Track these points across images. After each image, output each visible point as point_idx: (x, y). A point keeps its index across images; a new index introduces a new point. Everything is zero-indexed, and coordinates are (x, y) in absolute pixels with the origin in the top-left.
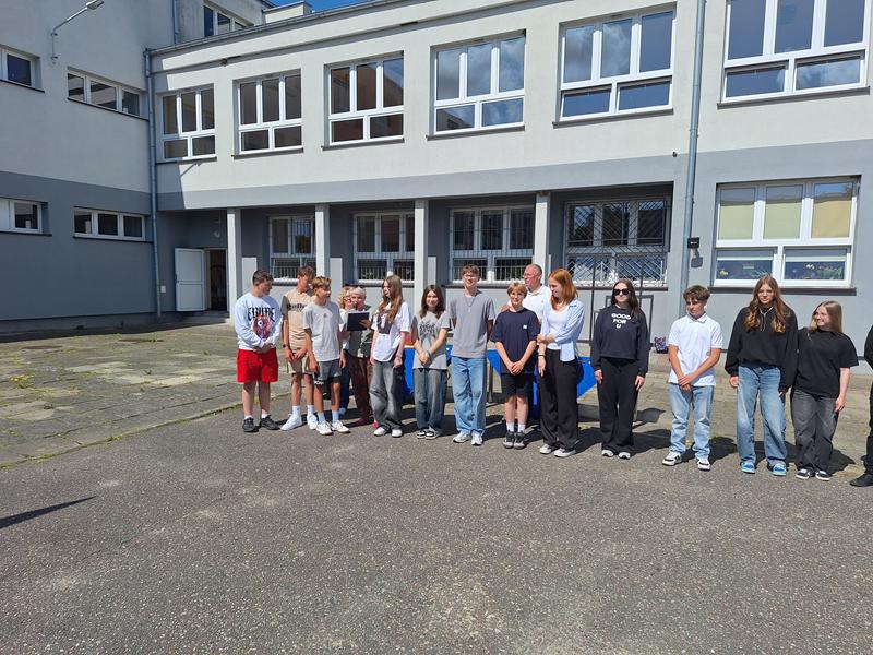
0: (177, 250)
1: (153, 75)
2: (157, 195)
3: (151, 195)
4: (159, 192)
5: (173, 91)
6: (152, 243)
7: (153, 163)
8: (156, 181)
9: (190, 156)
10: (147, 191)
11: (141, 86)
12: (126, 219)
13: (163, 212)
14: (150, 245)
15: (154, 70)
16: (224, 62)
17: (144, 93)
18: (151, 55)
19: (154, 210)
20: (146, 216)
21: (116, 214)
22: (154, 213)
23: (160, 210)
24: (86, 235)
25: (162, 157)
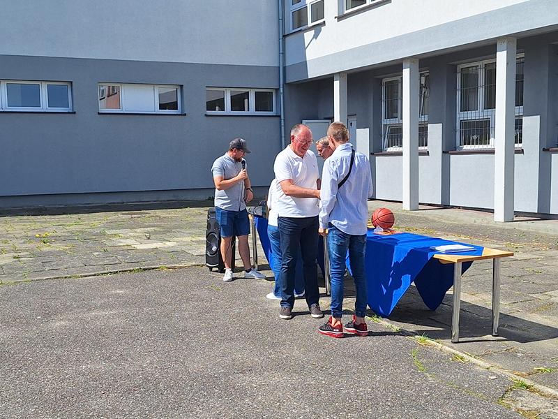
2: (284, 68)
3: (279, 67)
4: (287, 65)
6: (280, 116)
7: (281, 36)
8: (284, 53)
9: (310, 23)
10: (276, 65)
12: (257, 94)
13: (290, 84)
14: (277, 119)
19: (281, 83)
20: (277, 90)
21: (247, 90)
22: (281, 86)
23: (288, 81)
24: (217, 112)
25: (289, 28)
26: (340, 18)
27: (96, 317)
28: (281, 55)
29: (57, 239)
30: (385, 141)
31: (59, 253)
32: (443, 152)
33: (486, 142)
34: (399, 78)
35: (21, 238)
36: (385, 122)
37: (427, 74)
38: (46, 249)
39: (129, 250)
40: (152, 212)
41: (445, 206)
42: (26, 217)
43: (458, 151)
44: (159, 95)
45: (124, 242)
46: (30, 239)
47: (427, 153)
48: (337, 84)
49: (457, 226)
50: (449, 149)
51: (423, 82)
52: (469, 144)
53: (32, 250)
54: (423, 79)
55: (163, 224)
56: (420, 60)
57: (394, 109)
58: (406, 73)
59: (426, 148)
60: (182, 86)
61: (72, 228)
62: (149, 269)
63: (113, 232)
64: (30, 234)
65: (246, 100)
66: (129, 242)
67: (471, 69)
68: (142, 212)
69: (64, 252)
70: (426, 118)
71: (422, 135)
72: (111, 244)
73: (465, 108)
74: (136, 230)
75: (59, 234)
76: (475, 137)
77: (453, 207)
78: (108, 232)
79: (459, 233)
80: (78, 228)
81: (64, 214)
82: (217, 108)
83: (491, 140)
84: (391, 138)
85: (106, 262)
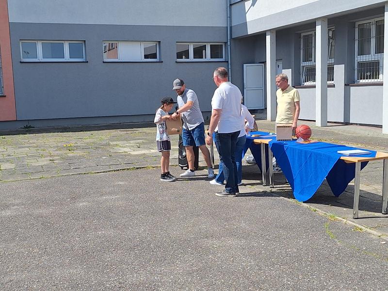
0: (245, 65)
2: (231, 27)
3: (227, 27)
4: (233, 25)
6: (228, 62)
7: (228, 5)
8: (230, 17)
10: (225, 25)
12: (211, 47)
13: (235, 39)
19: (229, 38)
20: (226, 43)
21: (205, 44)
22: (229, 40)
23: (233, 37)
24: (184, 60)
27: (106, 200)
28: (229, 18)
29: (77, 147)
30: (303, 78)
31: (80, 157)
32: (345, 85)
33: (377, 77)
34: (313, 33)
35: (54, 147)
36: (303, 64)
37: (333, 30)
38: (70, 154)
39: (126, 155)
40: (140, 130)
41: (346, 123)
42: (56, 134)
43: (356, 84)
44: (144, 49)
45: (122, 150)
46: (60, 148)
47: (334, 86)
48: (268, 38)
49: (355, 137)
50: (350, 82)
51: (331, 35)
52: (364, 79)
53: (62, 155)
54: (331, 33)
55: (148, 137)
56: (328, 19)
57: (309, 55)
58: (318, 29)
59: (333, 82)
60: (159, 42)
61: (88, 140)
62: (140, 168)
63: (115, 143)
64: (59, 144)
65: (204, 51)
66: (126, 150)
67: (365, 25)
68: (134, 129)
69: (83, 157)
70: (332, 61)
71: (330, 73)
72: (114, 151)
73: (361, 53)
74: (130, 142)
75: (79, 144)
76: (368, 74)
77: (352, 124)
78: (111, 143)
79: (357, 143)
80: (91, 140)
81: (81, 131)
82: (184, 57)
83: (381, 76)
84: (307, 75)
85: (111, 163)
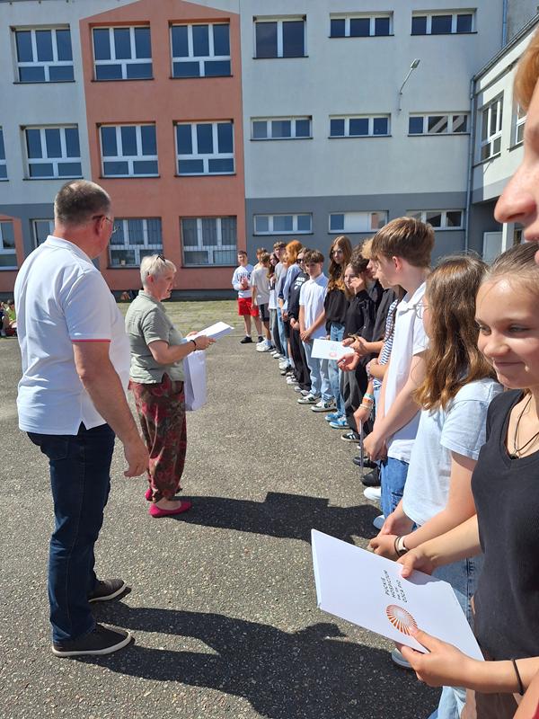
0: (485, 234)
1: (475, 95)
2: (471, 193)
3: (467, 192)
4: (475, 188)
5: (486, 105)
6: (464, 230)
7: (470, 167)
8: (472, 181)
9: (492, 155)
10: (464, 190)
11: (468, 109)
12: (448, 214)
13: (475, 205)
14: (462, 232)
15: (477, 91)
16: (510, 67)
17: (470, 112)
18: (475, 80)
19: (468, 204)
20: (465, 210)
21: (439, 211)
22: (468, 206)
23: (474, 201)
25: (478, 159)
26: (511, 150)
28: (469, 182)
60: (388, 211)
